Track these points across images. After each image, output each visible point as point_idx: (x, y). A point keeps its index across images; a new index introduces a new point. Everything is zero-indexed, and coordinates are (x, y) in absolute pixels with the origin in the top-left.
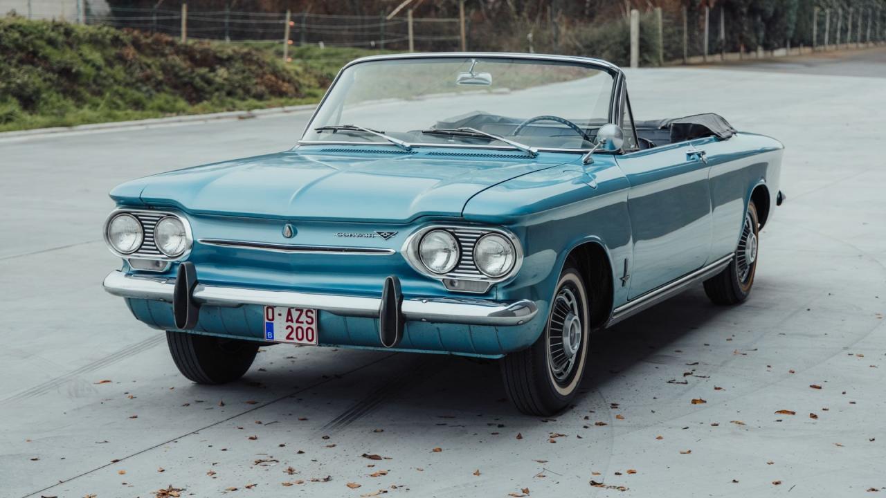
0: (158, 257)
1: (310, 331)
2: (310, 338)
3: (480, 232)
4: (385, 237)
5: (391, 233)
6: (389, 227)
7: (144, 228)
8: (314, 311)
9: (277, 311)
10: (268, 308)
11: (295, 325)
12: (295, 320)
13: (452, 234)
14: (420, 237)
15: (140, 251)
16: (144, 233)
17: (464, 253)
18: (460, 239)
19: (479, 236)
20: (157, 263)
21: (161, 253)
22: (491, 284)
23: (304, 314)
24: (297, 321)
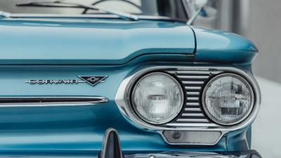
3: (208, 73)
4: (93, 83)
5: (100, 78)
6: (97, 70)
13: (173, 75)
14: (133, 82)
17: (188, 98)
18: (184, 82)
19: (207, 77)
22: (223, 134)
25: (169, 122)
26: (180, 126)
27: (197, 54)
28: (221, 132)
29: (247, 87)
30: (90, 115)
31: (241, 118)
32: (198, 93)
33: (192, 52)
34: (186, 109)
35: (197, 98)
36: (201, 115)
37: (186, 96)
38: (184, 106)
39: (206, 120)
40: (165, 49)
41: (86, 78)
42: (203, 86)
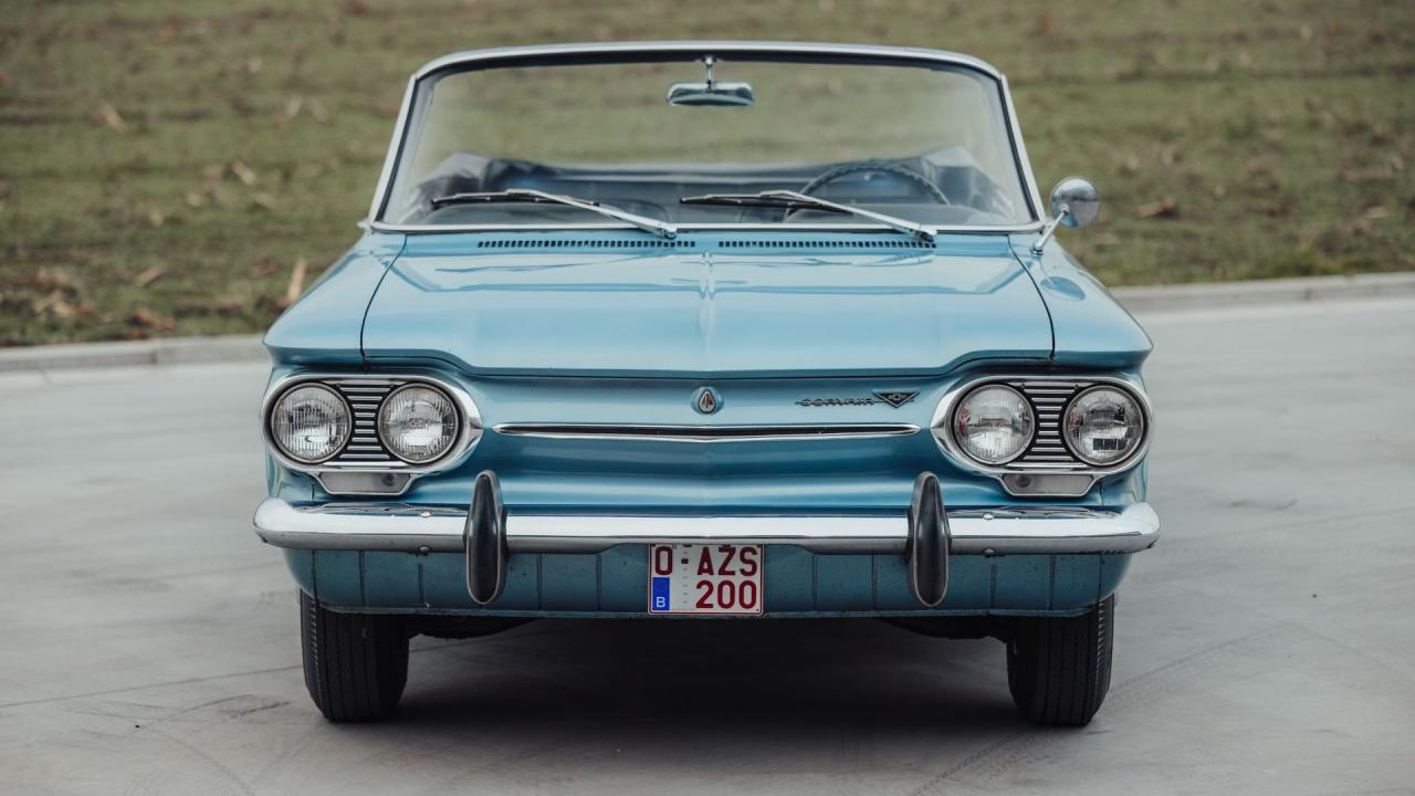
0: (385, 466)
1: (748, 589)
2: (748, 600)
4: (897, 403)
5: (908, 395)
7: (353, 411)
8: (759, 550)
9: (677, 556)
10: (659, 551)
11: (716, 579)
12: (716, 568)
13: (1019, 389)
15: (343, 456)
16: (354, 419)
20: (388, 479)
21: (393, 458)
23: (737, 556)
24: (722, 572)
25: (1012, 462)
26: (1030, 468)
27: (1055, 358)
28: (1092, 476)
29: (1133, 406)
30: (884, 451)
31: (1124, 454)
32: (1057, 416)
33: (1048, 355)
34: (1038, 441)
35: (1056, 424)
36: (1062, 449)
37: (1038, 420)
38: (1036, 436)
39: (1069, 458)
40: (1007, 351)
41: (886, 395)
42: (1065, 405)
